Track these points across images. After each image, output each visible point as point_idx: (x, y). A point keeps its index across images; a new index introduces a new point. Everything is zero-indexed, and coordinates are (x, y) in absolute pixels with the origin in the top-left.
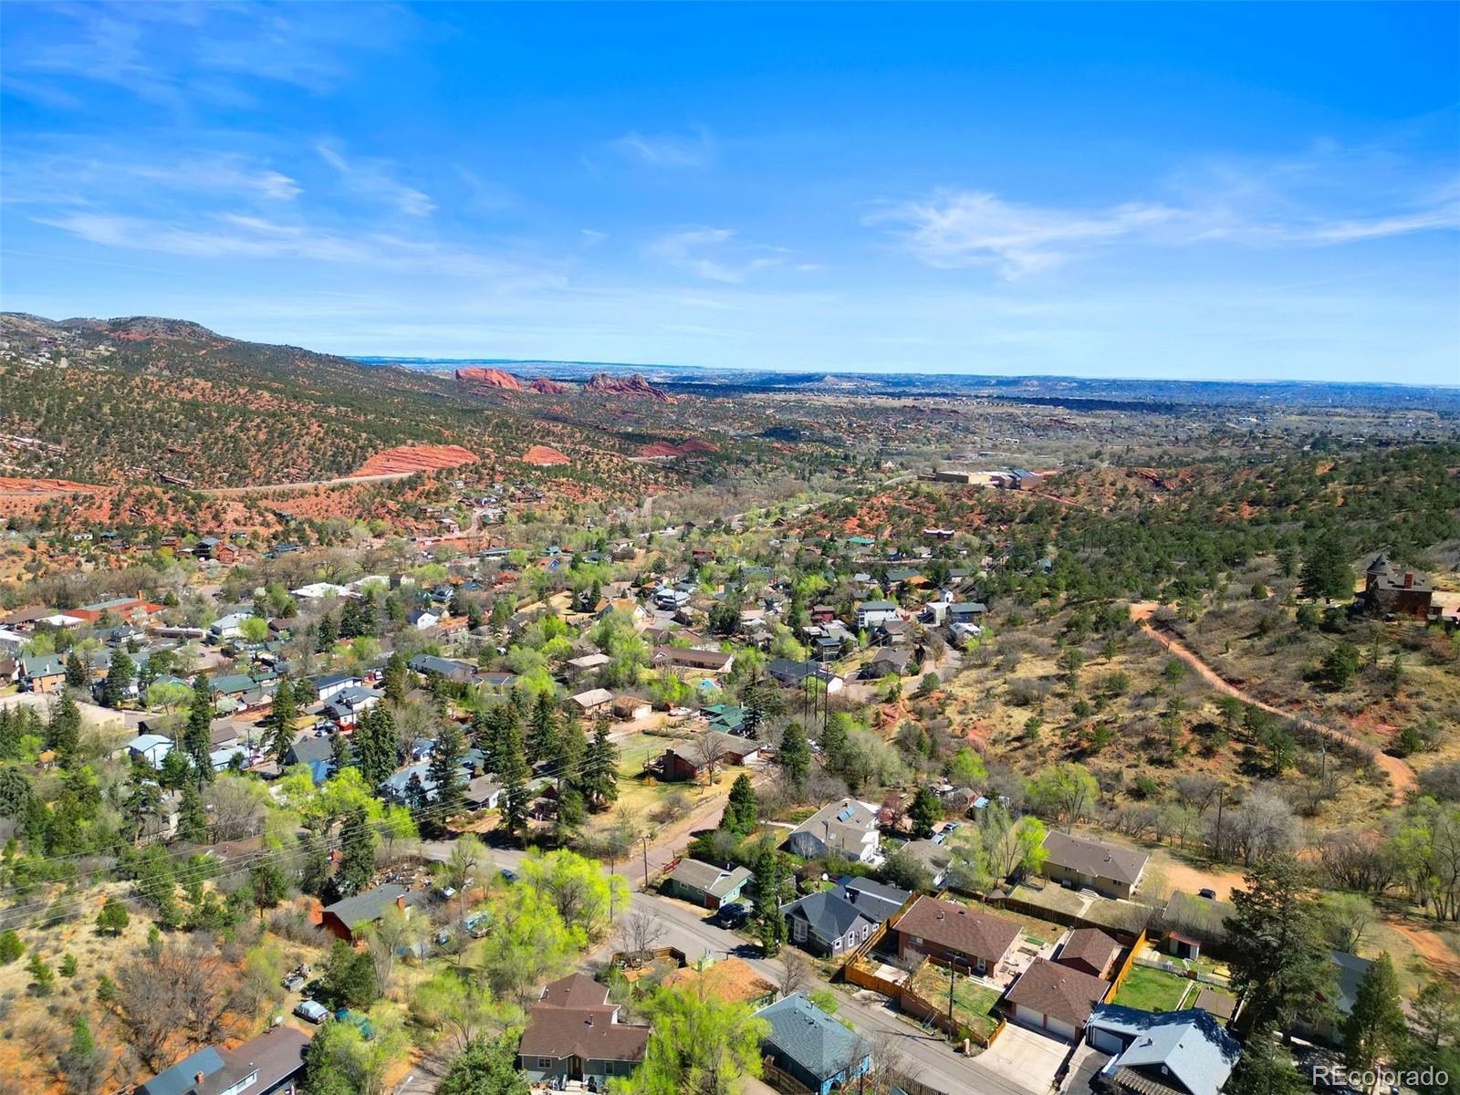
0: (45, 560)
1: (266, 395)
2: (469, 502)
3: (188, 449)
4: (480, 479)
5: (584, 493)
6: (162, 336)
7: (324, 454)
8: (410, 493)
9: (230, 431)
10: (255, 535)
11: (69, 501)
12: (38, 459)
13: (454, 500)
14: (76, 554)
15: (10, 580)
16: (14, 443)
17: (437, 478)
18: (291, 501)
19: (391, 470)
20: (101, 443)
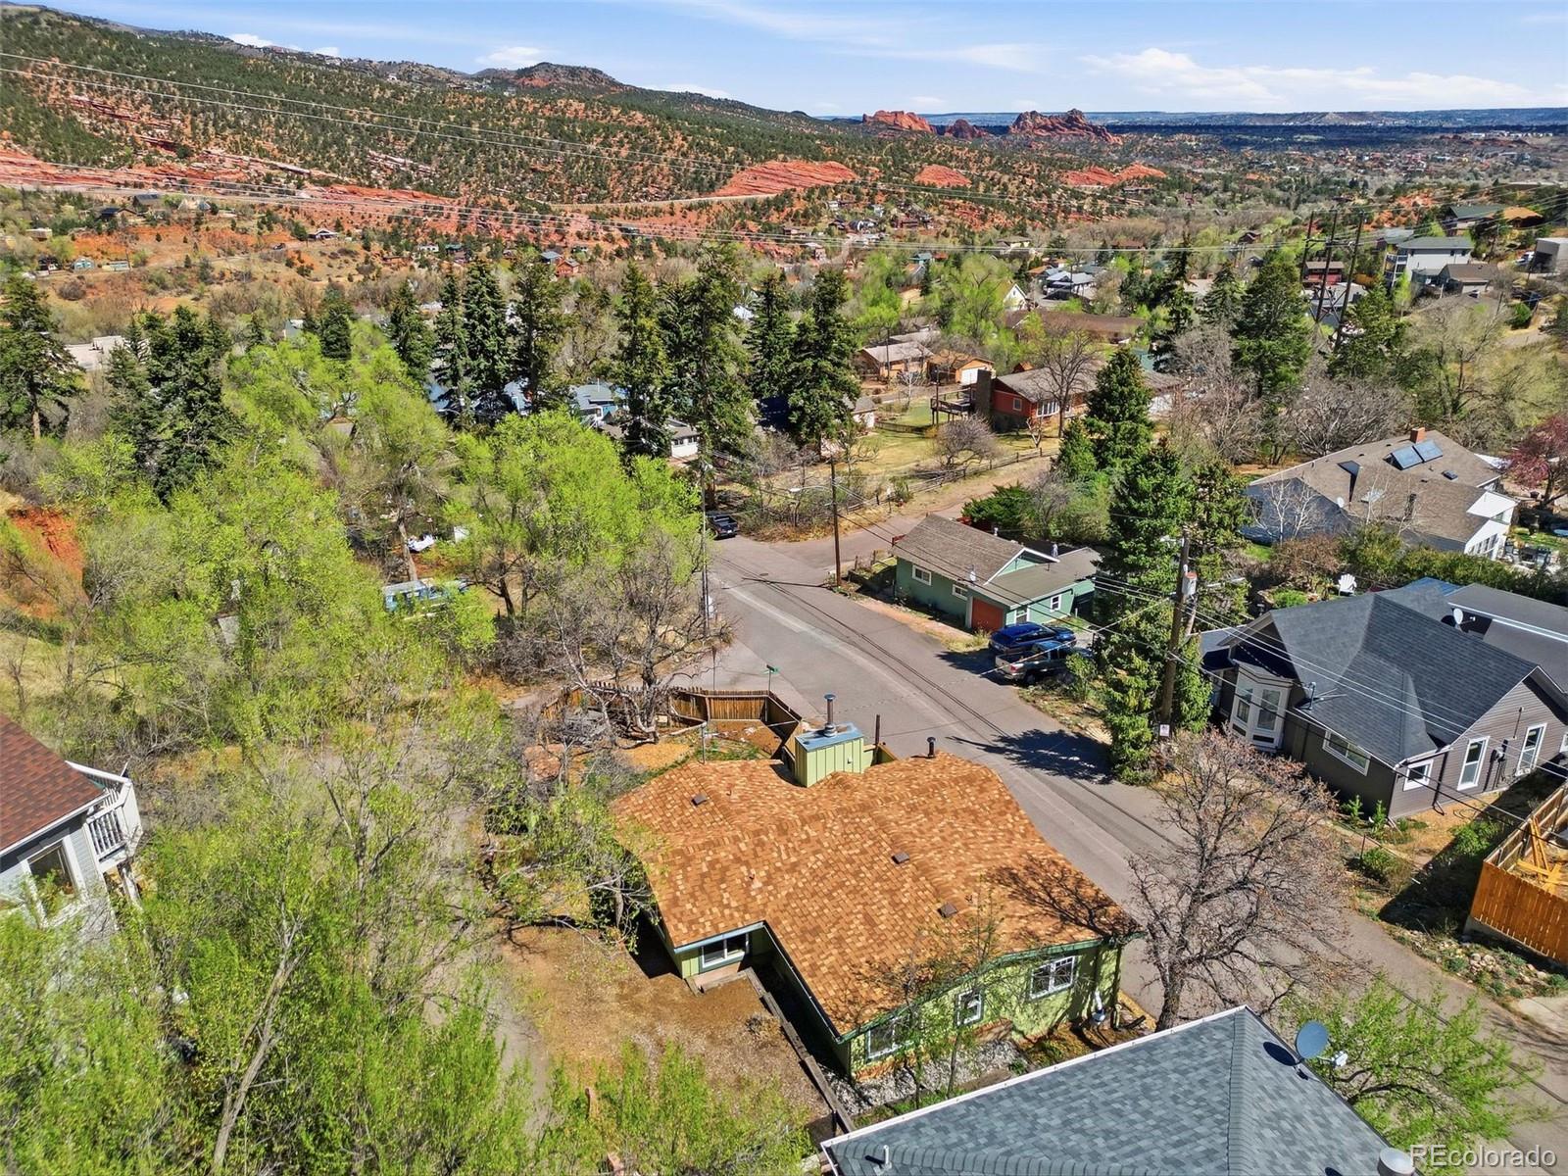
0: (378, 262)
1: (639, 116)
2: (842, 227)
3: (550, 168)
4: (858, 199)
5: (983, 219)
6: (563, 80)
7: (687, 171)
8: (776, 215)
9: (592, 147)
10: (597, 251)
11: (419, 210)
12: (409, 179)
13: (825, 222)
14: (410, 259)
15: (341, 280)
16: (388, 163)
17: (808, 198)
18: (643, 219)
19: (757, 189)
20: (469, 163)
